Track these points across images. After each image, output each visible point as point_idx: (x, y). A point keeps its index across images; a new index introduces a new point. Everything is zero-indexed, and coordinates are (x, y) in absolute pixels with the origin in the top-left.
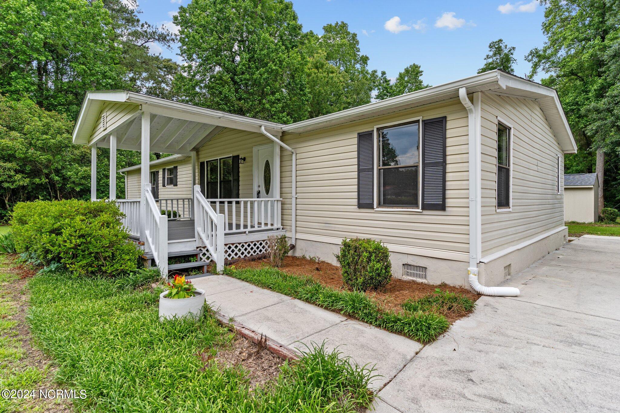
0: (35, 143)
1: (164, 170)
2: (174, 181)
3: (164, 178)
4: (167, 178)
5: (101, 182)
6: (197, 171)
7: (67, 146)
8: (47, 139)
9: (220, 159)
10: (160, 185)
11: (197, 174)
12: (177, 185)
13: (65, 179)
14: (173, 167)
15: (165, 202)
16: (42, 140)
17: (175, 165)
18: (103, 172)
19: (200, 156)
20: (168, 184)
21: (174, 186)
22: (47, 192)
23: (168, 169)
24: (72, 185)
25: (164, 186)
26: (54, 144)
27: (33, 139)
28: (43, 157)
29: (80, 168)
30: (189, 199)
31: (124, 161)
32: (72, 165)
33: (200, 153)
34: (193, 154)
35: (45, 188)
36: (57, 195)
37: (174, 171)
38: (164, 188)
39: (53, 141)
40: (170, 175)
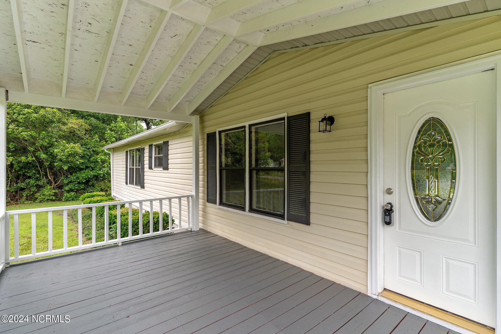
0: (16, 118)
1: (151, 146)
2: (164, 163)
3: (150, 157)
4: (155, 157)
5: (91, 159)
6: (201, 148)
7: (52, 122)
8: (29, 113)
9: (250, 126)
10: (146, 166)
11: (201, 154)
12: (167, 169)
13: (53, 157)
14: (162, 142)
15: (148, 203)
16: (24, 114)
17: (165, 140)
18: (93, 148)
19: (207, 124)
20: (155, 166)
21: (164, 169)
22: (36, 171)
23: (156, 146)
24: (60, 163)
25: (150, 168)
26: (36, 118)
27: (15, 113)
28: (26, 133)
29: (67, 145)
30: (188, 197)
31: (114, 137)
32: (59, 142)
33: (206, 118)
34: (195, 120)
35: (34, 166)
36: (46, 173)
37: (164, 149)
38: (151, 171)
39: (35, 115)
40: (159, 154)
